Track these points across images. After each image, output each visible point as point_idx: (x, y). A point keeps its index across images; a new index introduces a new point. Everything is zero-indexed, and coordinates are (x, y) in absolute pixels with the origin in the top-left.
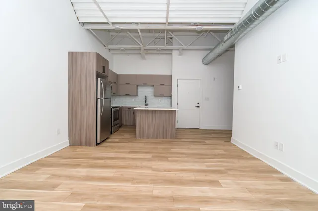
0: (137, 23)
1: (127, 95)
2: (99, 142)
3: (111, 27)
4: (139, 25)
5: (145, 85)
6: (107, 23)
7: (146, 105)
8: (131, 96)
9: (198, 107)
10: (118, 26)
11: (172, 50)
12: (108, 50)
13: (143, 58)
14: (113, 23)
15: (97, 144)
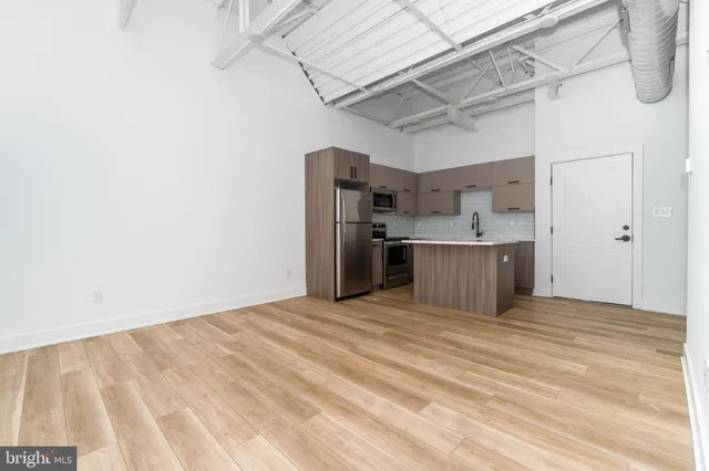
0: (406, 70)
1: (436, 213)
2: (339, 296)
3: (367, 94)
4: (410, 71)
5: (472, 187)
6: (358, 91)
7: (479, 235)
8: (443, 215)
9: (626, 238)
10: (376, 89)
11: (533, 89)
12: (398, 131)
13: (471, 129)
14: (367, 87)
15: (337, 300)
